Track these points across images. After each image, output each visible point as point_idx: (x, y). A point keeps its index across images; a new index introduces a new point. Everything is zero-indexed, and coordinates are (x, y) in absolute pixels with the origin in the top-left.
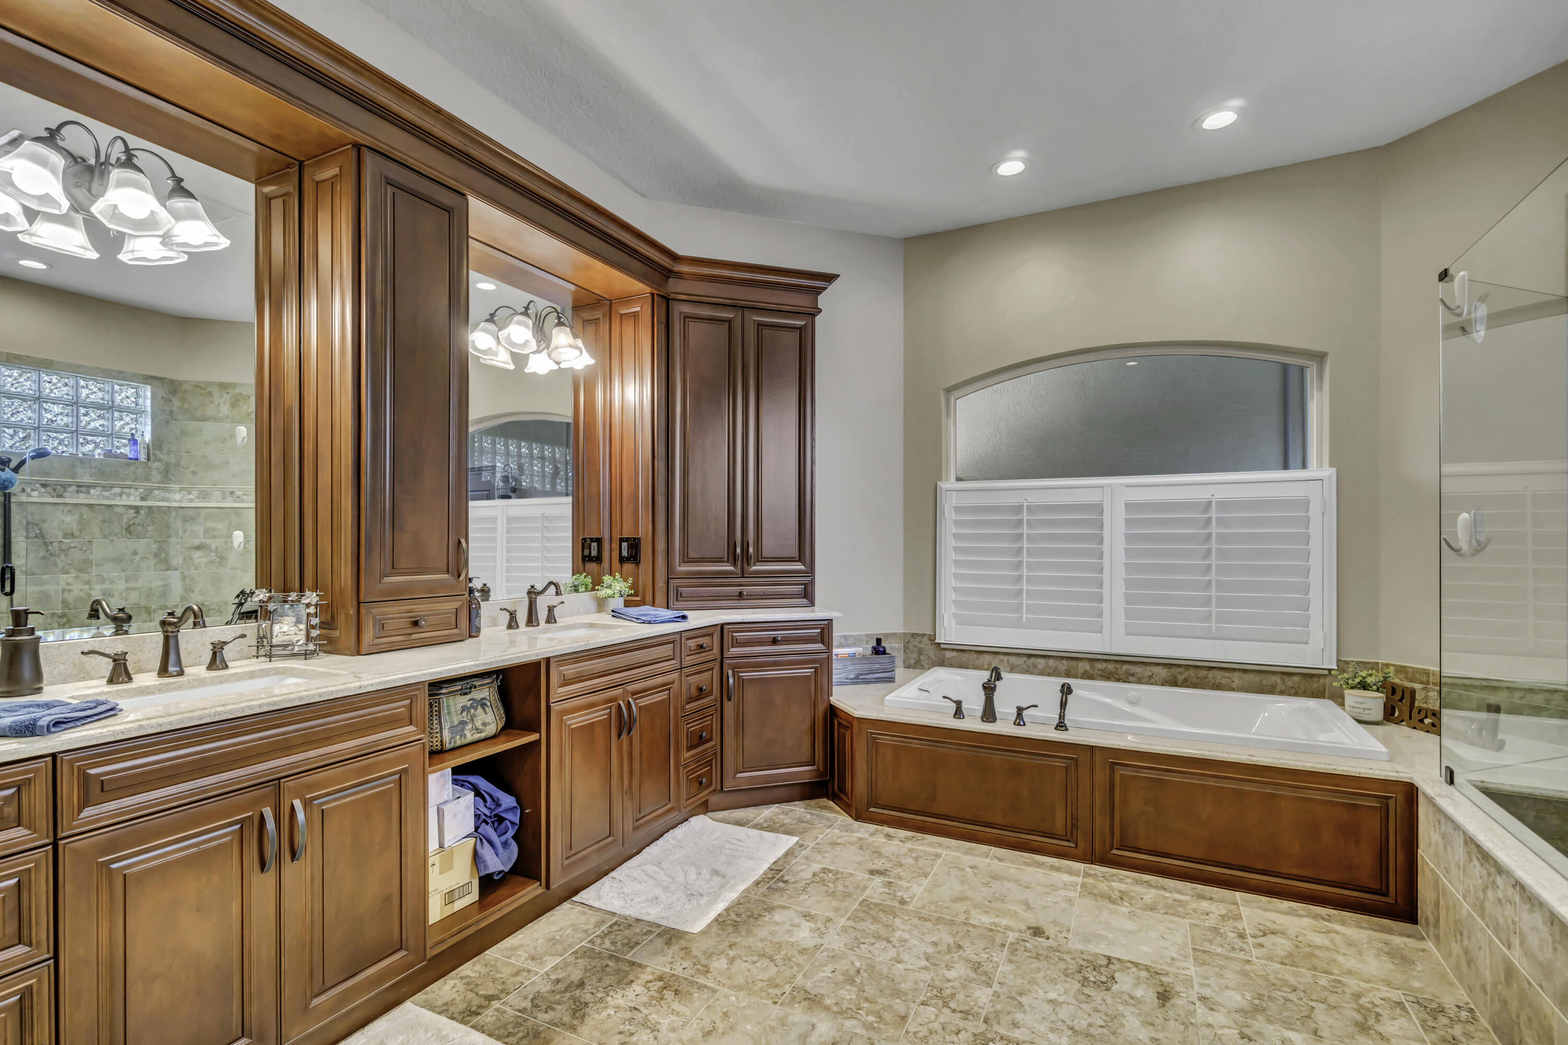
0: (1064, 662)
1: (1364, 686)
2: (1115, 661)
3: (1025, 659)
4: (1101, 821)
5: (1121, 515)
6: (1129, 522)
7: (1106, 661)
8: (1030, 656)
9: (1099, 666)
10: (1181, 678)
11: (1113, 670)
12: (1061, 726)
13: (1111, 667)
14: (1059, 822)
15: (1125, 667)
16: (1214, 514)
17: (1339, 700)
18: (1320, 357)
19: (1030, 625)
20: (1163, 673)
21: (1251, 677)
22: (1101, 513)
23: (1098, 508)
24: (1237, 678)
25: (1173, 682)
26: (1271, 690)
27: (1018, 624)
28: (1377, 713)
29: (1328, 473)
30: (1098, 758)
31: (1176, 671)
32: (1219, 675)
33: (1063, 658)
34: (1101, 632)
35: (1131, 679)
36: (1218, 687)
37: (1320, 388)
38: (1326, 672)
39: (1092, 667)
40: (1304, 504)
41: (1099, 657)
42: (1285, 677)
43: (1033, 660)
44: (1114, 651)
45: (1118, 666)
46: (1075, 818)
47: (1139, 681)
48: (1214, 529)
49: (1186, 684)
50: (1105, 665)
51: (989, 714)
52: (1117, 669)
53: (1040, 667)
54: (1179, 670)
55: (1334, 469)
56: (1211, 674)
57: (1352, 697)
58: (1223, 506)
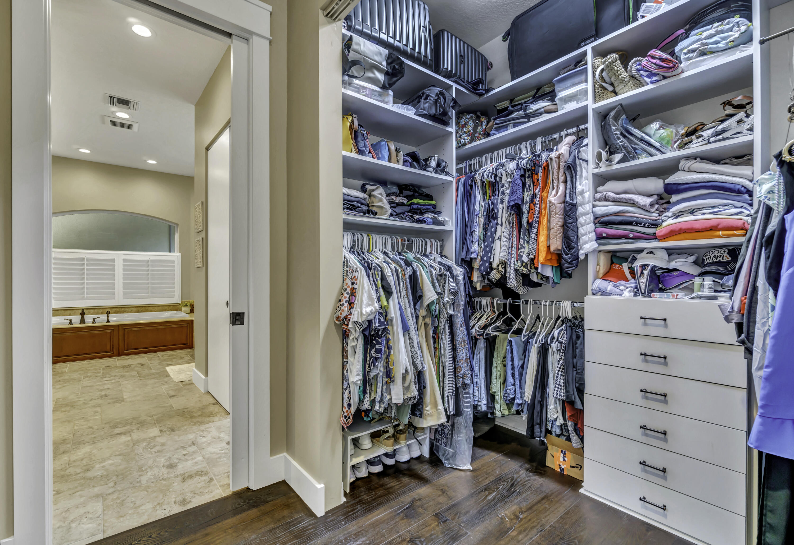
1: (186, 305)
4: (121, 344)
5: (121, 263)
6: (124, 265)
9: (114, 310)
10: (140, 310)
12: (108, 321)
13: (118, 310)
14: (108, 348)
15: (123, 309)
16: (150, 264)
17: (181, 310)
18: (177, 225)
19: (88, 299)
20: (134, 309)
21: (160, 308)
22: (115, 262)
23: (114, 261)
24: (156, 308)
25: (138, 312)
26: (165, 310)
27: (83, 299)
28: (189, 311)
29: (179, 254)
30: (120, 327)
31: (138, 308)
32: (151, 308)
33: (100, 308)
34: (114, 299)
35: (124, 312)
36: (151, 311)
37: (177, 232)
38: (179, 304)
39: (111, 310)
40: (173, 262)
41: (114, 307)
42: (168, 307)
43: (88, 310)
44: (119, 304)
45: (120, 309)
46: (113, 346)
47: (128, 312)
48: (150, 268)
49: (142, 311)
50: (116, 309)
51: (82, 321)
53: (92, 312)
54: (140, 308)
55: (181, 253)
56: (149, 308)
57: (183, 308)
58: (153, 261)
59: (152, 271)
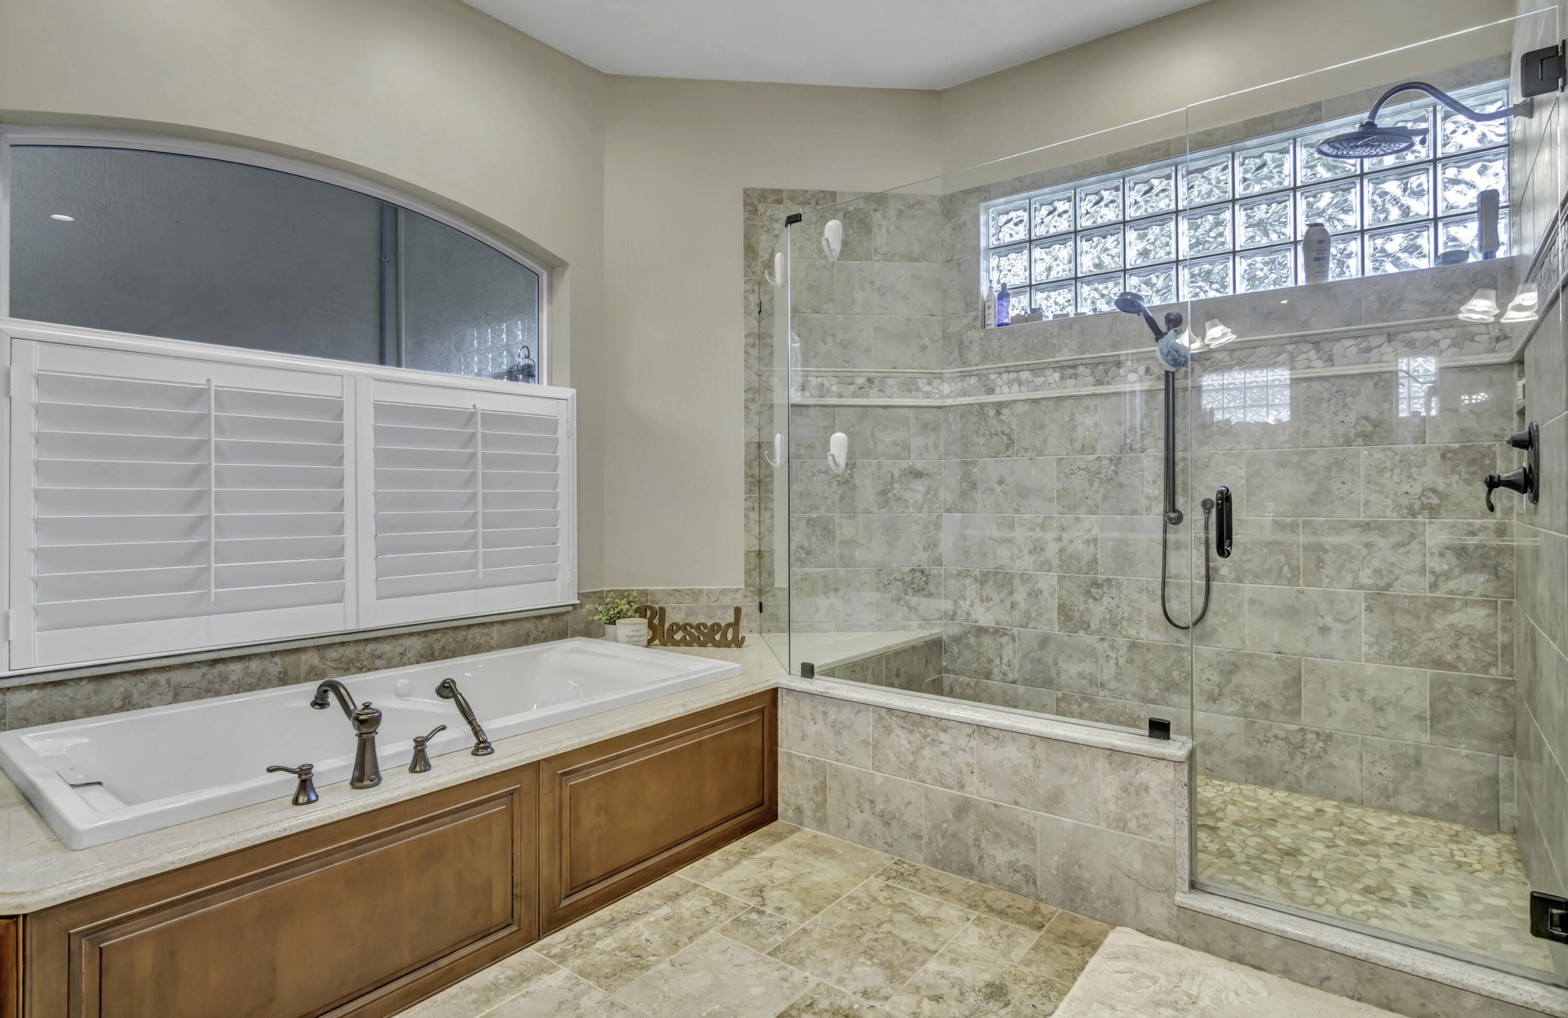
0: (277, 659)
2: (356, 641)
3: (204, 669)
5: (368, 420)
6: (377, 432)
7: (343, 644)
8: (215, 662)
9: (332, 654)
10: (438, 647)
11: (354, 656)
12: (482, 747)
15: (370, 647)
16: (478, 429)
19: (222, 607)
20: (416, 644)
21: (508, 629)
22: (343, 414)
23: (335, 408)
24: (495, 633)
25: (429, 655)
29: (570, 392)
31: (432, 638)
32: (478, 633)
33: (273, 654)
34: (340, 600)
35: (378, 663)
36: (477, 649)
38: (571, 608)
39: (322, 658)
40: (553, 425)
41: (338, 639)
42: (537, 622)
43: (220, 668)
44: (362, 627)
45: (360, 648)
47: (389, 665)
48: (479, 449)
49: (443, 654)
50: (341, 650)
52: (359, 653)
53: (233, 678)
54: (436, 636)
55: (574, 391)
56: (470, 634)
58: (491, 419)
59: (488, 461)
